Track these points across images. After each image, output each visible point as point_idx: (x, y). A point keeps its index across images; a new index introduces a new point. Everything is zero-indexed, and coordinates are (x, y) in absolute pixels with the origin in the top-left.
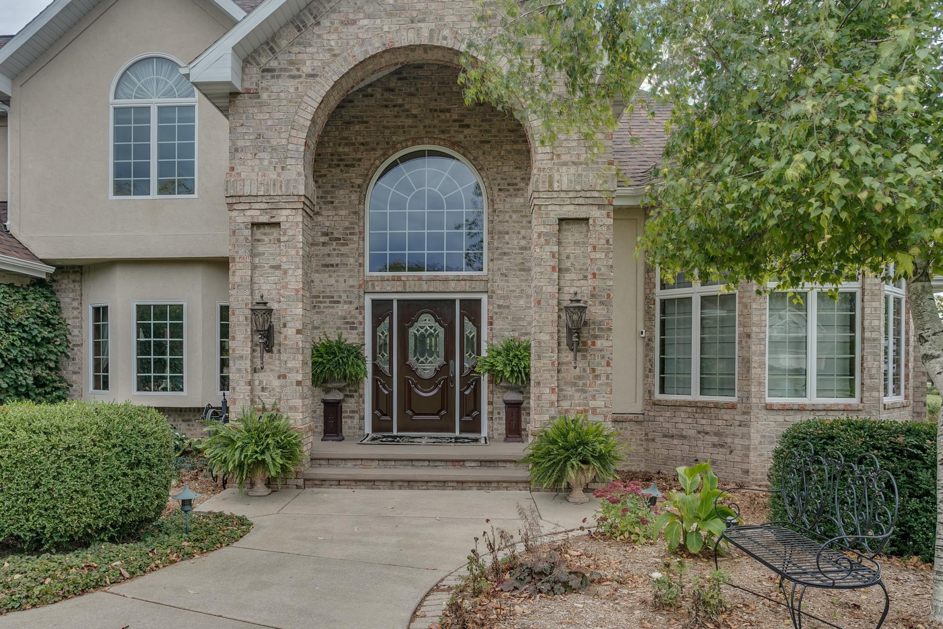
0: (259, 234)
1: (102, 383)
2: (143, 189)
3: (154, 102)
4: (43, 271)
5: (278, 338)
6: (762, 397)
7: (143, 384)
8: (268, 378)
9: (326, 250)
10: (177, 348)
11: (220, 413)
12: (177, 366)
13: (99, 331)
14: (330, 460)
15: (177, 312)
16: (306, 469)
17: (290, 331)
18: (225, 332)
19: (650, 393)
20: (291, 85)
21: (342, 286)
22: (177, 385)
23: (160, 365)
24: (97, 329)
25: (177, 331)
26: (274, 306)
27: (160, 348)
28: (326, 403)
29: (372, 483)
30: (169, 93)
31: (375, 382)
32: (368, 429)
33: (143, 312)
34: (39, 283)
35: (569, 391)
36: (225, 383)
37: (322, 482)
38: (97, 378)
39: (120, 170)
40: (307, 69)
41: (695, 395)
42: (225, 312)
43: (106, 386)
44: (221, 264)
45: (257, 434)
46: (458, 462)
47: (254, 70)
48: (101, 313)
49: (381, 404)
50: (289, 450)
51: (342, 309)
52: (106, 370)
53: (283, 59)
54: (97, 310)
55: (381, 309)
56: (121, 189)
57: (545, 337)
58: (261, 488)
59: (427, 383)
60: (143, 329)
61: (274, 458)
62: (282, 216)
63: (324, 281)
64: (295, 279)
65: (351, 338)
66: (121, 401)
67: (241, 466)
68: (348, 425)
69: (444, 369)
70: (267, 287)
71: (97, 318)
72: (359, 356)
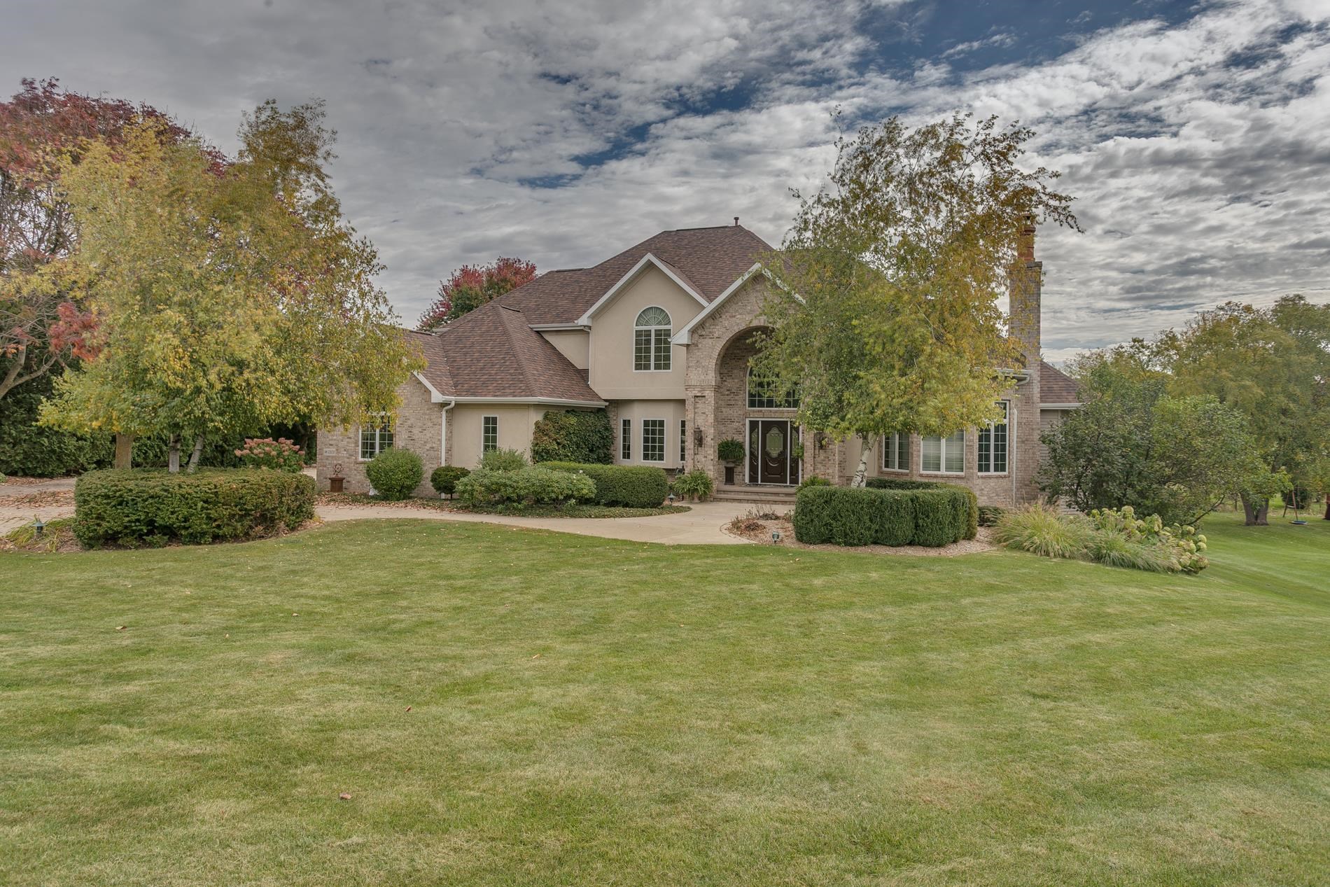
0: (697, 400)
1: (627, 455)
2: (647, 367)
3: (653, 328)
4: (603, 404)
5: (704, 442)
6: (918, 470)
7: (646, 457)
8: (700, 457)
9: (729, 397)
10: (661, 441)
11: (682, 471)
12: (661, 449)
13: (626, 431)
14: (724, 492)
15: (662, 423)
16: (715, 494)
17: (709, 439)
18: (683, 432)
19: (881, 467)
20: (710, 341)
21: (735, 414)
22: (661, 458)
23: (654, 448)
24: (624, 430)
25: (661, 432)
26: (702, 429)
27: (654, 440)
28: (726, 468)
29: (740, 501)
30: (659, 323)
31: (751, 459)
32: (747, 480)
33: (646, 423)
34: (599, 410)
35: (819, 466)
36: (683, 458)
37: (721, 500)
38: (624, 453)
39: (638, 358)
40: (716, 335)
41: (897, 469)
42: (683, 424)
43: (629, 458)
44: (682, 402)
45: (695, 479)
46: (777, 494)
47: (696, 336)
48: (627, 423)
49: (753, 469)
50: (707, 485)
51: (735, 425)
52: (629, 449)
53: (707, 331)
54: (624, 421)
55: (754, 425)
56: (638, 367)
57: (809, 444)
58: (696, 500)
59: (774, 460)
60: (646, 431)
61: (701, 488)
62: (706, 393)
63: (727, 412)
64: (711, 419)
65: (738, 438)
66: (635, 464)
67: (689, 490)
68: (737, 478)
69: (783, 453)
70: (700, 421)
71: (624, 425)
72: (741, 446)
